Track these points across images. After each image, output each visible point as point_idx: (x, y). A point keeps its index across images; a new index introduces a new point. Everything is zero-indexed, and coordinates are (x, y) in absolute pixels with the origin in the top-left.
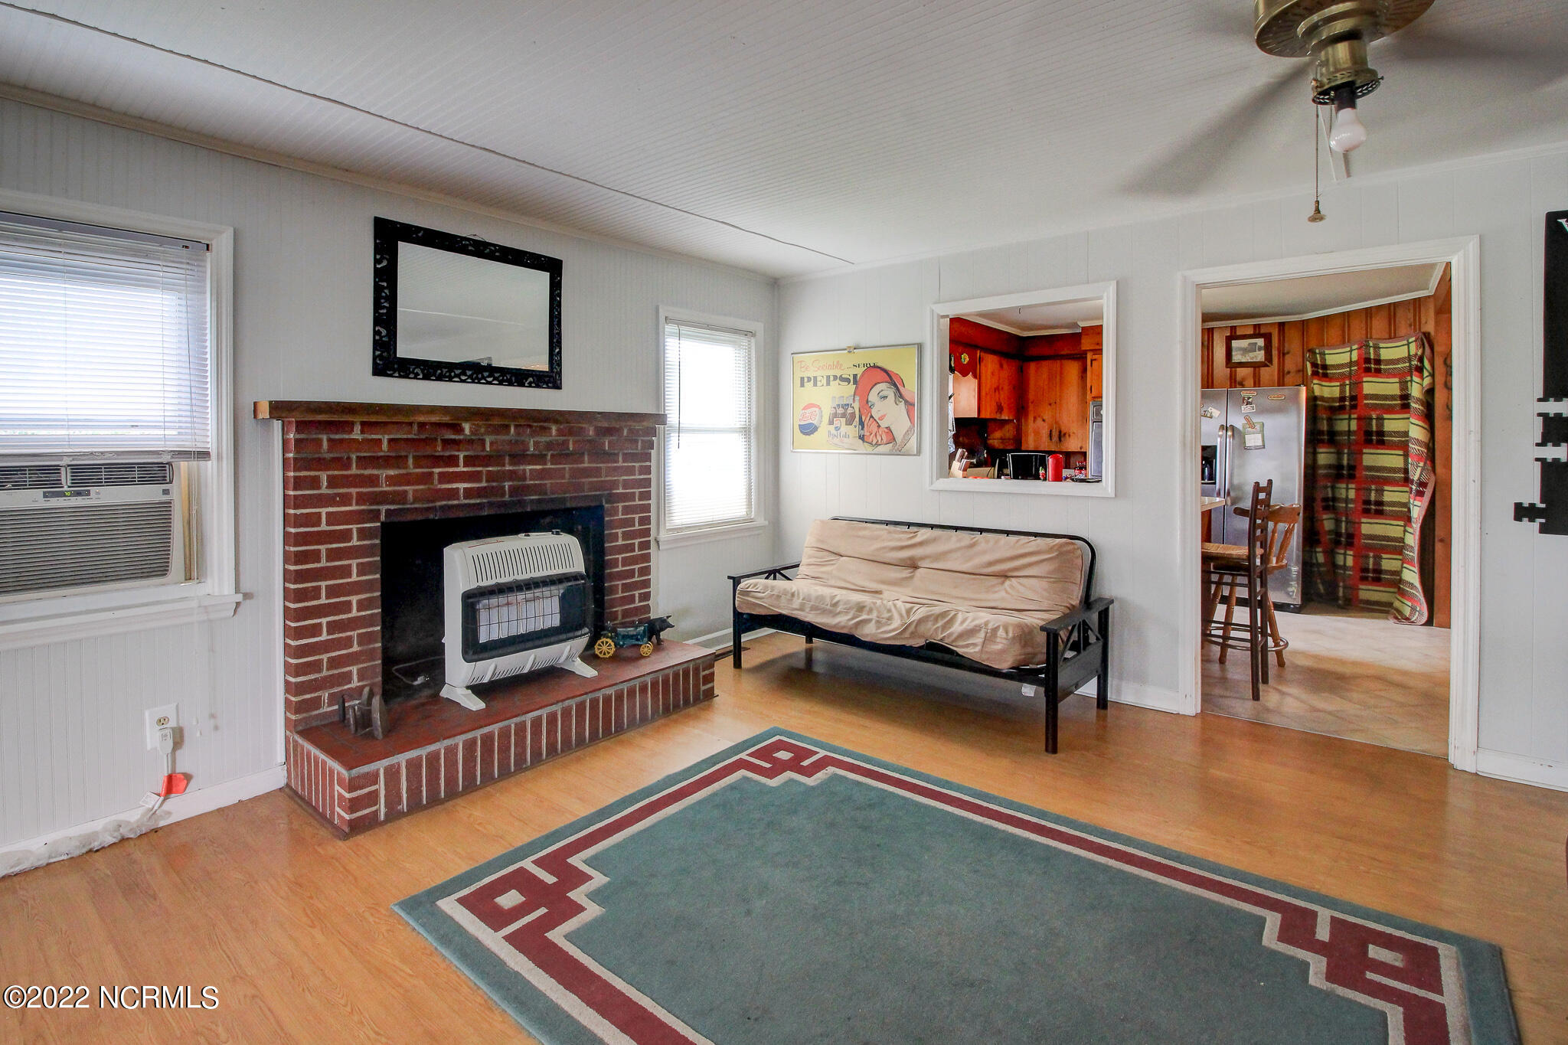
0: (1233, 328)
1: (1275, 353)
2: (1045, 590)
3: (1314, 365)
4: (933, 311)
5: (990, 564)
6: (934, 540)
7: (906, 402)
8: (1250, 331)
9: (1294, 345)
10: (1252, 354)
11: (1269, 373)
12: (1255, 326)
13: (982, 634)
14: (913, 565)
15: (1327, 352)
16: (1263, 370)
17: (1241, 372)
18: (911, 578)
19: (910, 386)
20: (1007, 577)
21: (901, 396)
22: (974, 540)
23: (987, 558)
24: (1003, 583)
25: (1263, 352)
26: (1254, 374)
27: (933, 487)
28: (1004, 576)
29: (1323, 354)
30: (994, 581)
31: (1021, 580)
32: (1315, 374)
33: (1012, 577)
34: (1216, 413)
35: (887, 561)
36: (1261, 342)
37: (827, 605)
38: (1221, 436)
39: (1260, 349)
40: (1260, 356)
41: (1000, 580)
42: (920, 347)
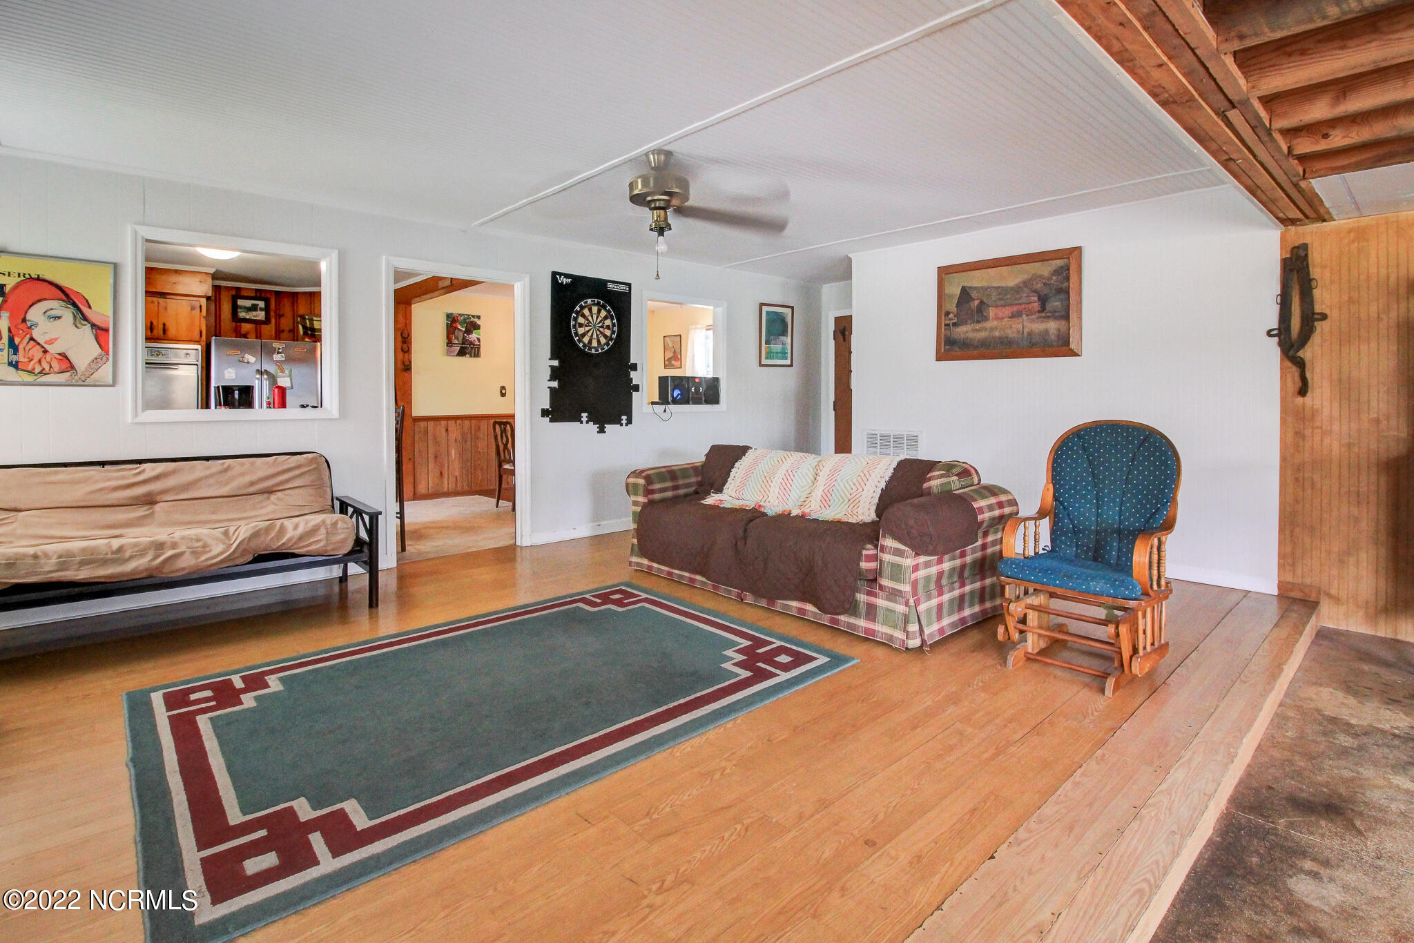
0: (238, 289)
1: (272, 314)
2: (311, 495)
3: (304, 327)
4: (136, 232)
5: (252, 484)
6: (174, 472)
7: (93, 326)
8: (253, 294)
9: (287, 309)
10: (254, 313)
11: (269, 329)
12: (257, 290)
13: (323, 531)
14: (149, 501)
15: (315, 318)
16: (263, 326)
17: (246, 327)
18: (153, 513)
19: (101, 309)
20: (272, 492)
21: (85, 318)
22: (225, 466)
23: (248, 479)
24: (269, 498)
25: (263, 313)
26: (256, 329)
27: (137, 420)
28: (269, 492)
29: (311, 320)
30: (260, 497)
31: (286, 492)
32: (305, 333)
33: (279, 491)
34: (252, 359)
35: (115, 502)
36: (261, 304)
37: (107, 554)
38: (258, 379)
39: (261, 309)
40: (261, 315)
41: (266, 495)
42: (116, 267)
